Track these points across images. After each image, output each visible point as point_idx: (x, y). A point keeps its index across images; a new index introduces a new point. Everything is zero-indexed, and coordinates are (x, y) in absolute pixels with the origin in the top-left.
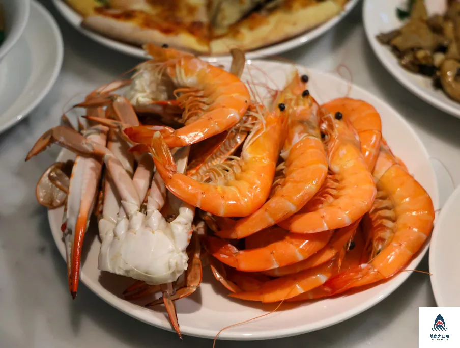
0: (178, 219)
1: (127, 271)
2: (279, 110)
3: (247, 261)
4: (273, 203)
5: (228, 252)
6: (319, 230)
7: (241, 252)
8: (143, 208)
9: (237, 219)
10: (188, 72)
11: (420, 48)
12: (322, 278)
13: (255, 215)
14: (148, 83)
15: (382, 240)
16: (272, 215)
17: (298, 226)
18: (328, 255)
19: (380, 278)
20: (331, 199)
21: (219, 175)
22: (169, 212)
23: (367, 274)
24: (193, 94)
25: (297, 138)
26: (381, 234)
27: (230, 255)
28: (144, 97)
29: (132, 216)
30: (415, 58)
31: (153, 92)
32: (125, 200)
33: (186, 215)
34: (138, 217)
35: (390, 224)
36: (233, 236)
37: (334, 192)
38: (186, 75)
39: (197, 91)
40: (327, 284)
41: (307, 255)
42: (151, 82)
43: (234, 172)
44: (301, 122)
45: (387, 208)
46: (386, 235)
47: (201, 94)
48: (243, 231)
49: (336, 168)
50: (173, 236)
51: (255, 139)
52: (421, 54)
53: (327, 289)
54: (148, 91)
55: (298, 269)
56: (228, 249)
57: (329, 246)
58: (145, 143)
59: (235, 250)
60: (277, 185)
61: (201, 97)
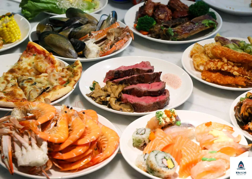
0: (43, 145)
1: (30, 163)
2: (65, 113)
3: (65, 156)
4: (71, 137)
5: (59, 155)
6: (87, 142)
7: (63, 154)
8: (30, 144)
9: (60, 144)
10: (33, 106)
11: (101, 96)
12: (89, 159)
13: (66, 141)
14: (18, 113)
15: (104, 147)
16: (72, 140)
17: (80, 142)
18: (91, 151)
19: (107, 157)
20: (88, 134)
21: (52, 132)
22: (39, 144)
23: (103, 156)
24: (37, 112)
25: (73, 119)
26: (104, 145)
27: (60, 156)
28: (18, 117)
29: (27, 147)
30: (101, 99)
31: (21, 116)
32: (23, 143)
33: (45, 144)
34: (29, 147)
35: (106, 142)
36: (60, 149)
37: (88, 132)
38: (33, 107)
39: (38, 110)
40: (91, 161)
41: (84, 151)
42: (20, 113)
43: (56, 130)
44: (73, 115)
45: (104, 138)
46: (106, 145)
47: (40, 111)
48: (63, 147)
49: (87, 126)
50: (42, 150)
51: (60, 121)
52: (102, 98)
53: (91, 163)
54: (19, 115)
55: (82, 157)
56: (59, 154)
57: (90, 148)
58: (27, 126)
59: (61, 154)
60: (70, 133)
61: (40, 112)
